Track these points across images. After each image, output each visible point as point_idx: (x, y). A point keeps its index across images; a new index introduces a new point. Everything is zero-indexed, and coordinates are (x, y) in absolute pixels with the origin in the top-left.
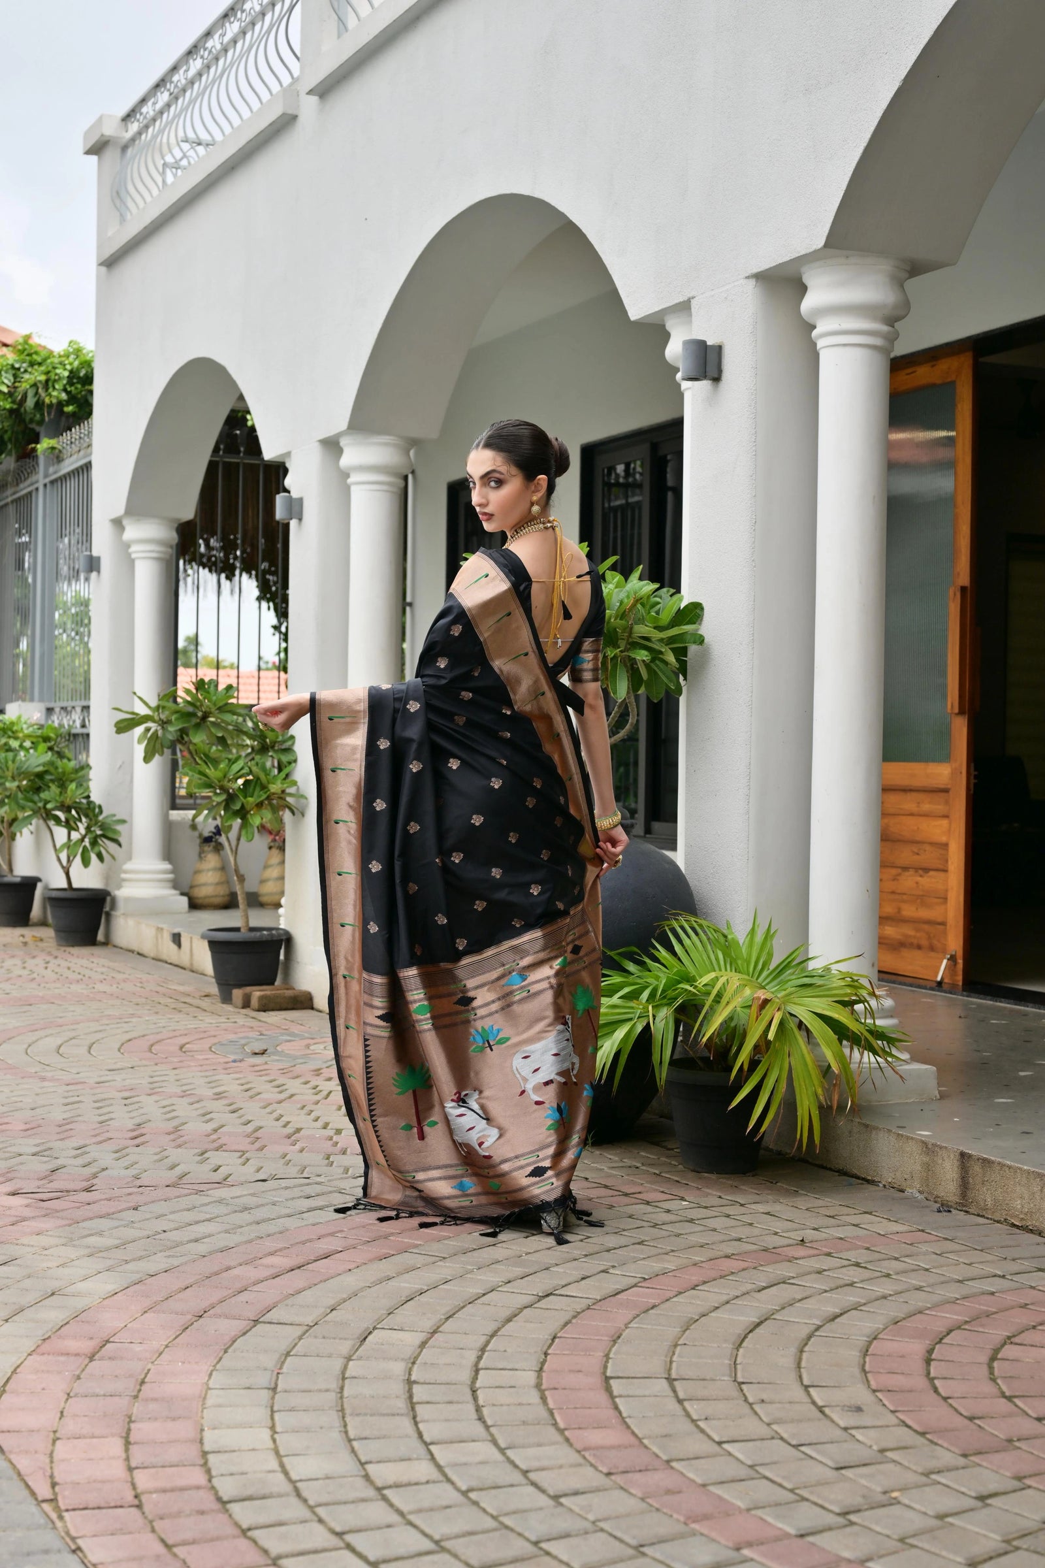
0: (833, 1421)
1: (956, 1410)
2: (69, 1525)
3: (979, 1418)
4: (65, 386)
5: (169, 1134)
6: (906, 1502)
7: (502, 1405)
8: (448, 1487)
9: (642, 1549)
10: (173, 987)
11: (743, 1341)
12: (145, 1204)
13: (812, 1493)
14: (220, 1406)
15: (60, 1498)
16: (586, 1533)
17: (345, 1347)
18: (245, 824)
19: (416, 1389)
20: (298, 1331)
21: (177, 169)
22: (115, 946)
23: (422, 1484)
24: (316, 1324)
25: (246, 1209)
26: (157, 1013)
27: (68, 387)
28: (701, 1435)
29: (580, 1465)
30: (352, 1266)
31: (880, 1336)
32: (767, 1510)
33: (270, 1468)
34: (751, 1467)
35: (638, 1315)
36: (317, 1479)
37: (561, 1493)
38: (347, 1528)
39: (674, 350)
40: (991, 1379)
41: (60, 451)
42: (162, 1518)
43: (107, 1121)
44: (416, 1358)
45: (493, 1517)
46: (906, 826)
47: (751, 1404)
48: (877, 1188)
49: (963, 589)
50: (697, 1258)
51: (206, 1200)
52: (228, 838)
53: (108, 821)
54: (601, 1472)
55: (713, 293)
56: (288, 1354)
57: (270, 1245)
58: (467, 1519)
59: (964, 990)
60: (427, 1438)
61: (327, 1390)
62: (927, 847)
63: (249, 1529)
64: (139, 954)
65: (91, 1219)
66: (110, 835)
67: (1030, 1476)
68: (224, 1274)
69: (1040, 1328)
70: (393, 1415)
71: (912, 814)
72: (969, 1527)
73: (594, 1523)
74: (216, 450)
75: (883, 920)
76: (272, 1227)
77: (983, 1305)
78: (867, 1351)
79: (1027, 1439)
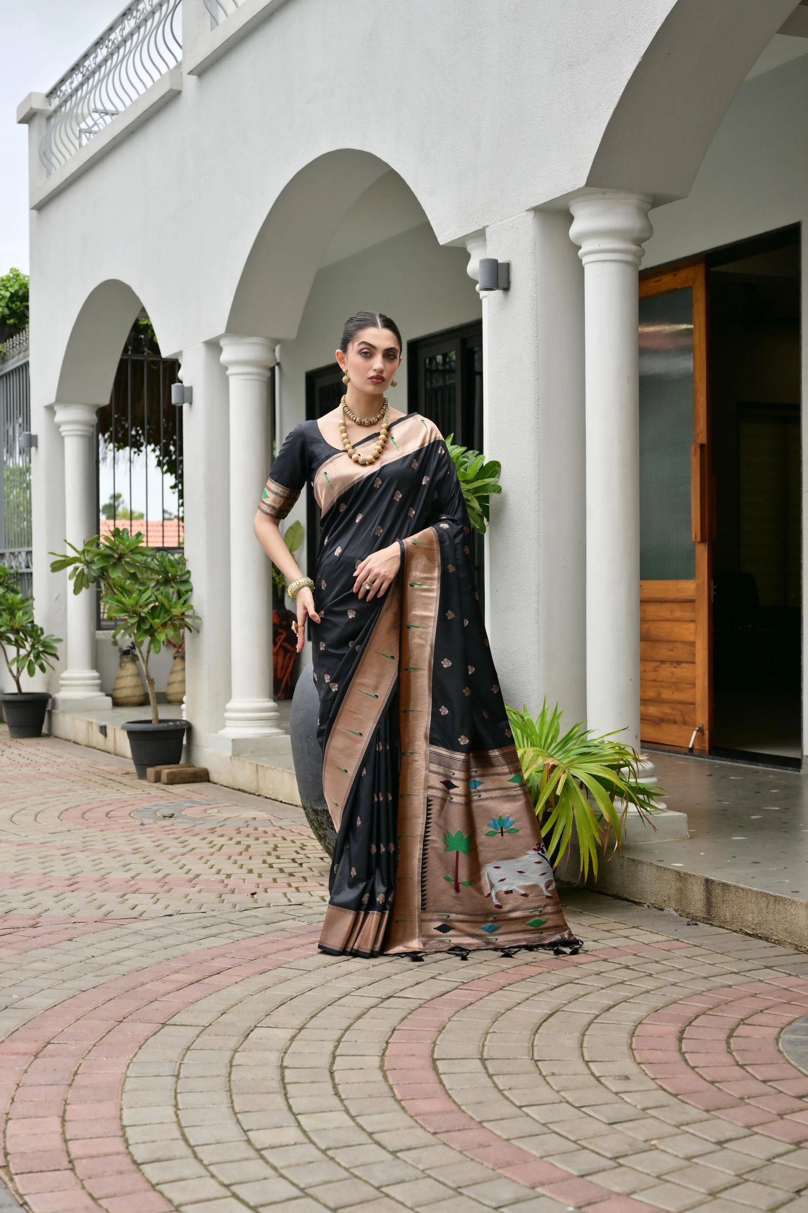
0: (606, 1087)
1: (701, 1077)
2: (19, 1186)
3: (719, 1082)
4: (7, 303)
5: (97, 881)
6: (662, 1147)
7: (353, 1083)
8: (311, 1147)
9: (459, 1190)
10: (101, 768)
11: (539, 1028)
12: (79, 936)
13: (590, 1143)
14: (136, 1090)
15: (11, 1165)
16: (417, 1179)
17: (233, 1042)
18: (153, 640)
19: (287, 1072)
20: (197, 1031)
21: (90, 133)
22: (56, 737)
23: (291, 1145)
24: (210, 1025)
25: (157, 938)
26: (88, 788)
27: (9, 304)
28: (505, 1102)
29: (412, 1127)
30: (238, 979)
31: (644, 1022)
32: (557, 1157)
33: (174, 1137)
34: (544, 1124)
35: (458, 1011)
36: (210, 1144)
37: (398, 1149)
38: (232, 1181)
39: (473, 267)
40: (728, 1052)
41: (5, 354)
42: (90, 1178)
43: (49, 873)
44: (287, 1049)
45: (345, 1169)
46: (662, 629)
47: (544, 1077)
48: (643, 908)
49: (702, 446)
50: (504, 966)
51: (126, 931)
52: (140, 651)
53: (48, 640)
54: (429, 1132)
55: (502, 223)
56: (188, 1049)
57: (175, 965)
58: (324, 1171)
59: (709, 754)
60: (295, 1110)
61: (218, 1076)
62: (680, 645)
63: (158, 1184)
64: (74, 742)
65: (36, 949)
66: (49, 651)
67: (757, 1125)
68: (139, 989)
69: (766, 1011)
70: (269, 1093)
71: (667, 620)
72: (710, 1165)
73: (423, 1171)
74: (125, 350)
75: (644, 702)
76: (176, 952)
77: (723, 995)
78: (634, 1033)
79: (755, 1097)
